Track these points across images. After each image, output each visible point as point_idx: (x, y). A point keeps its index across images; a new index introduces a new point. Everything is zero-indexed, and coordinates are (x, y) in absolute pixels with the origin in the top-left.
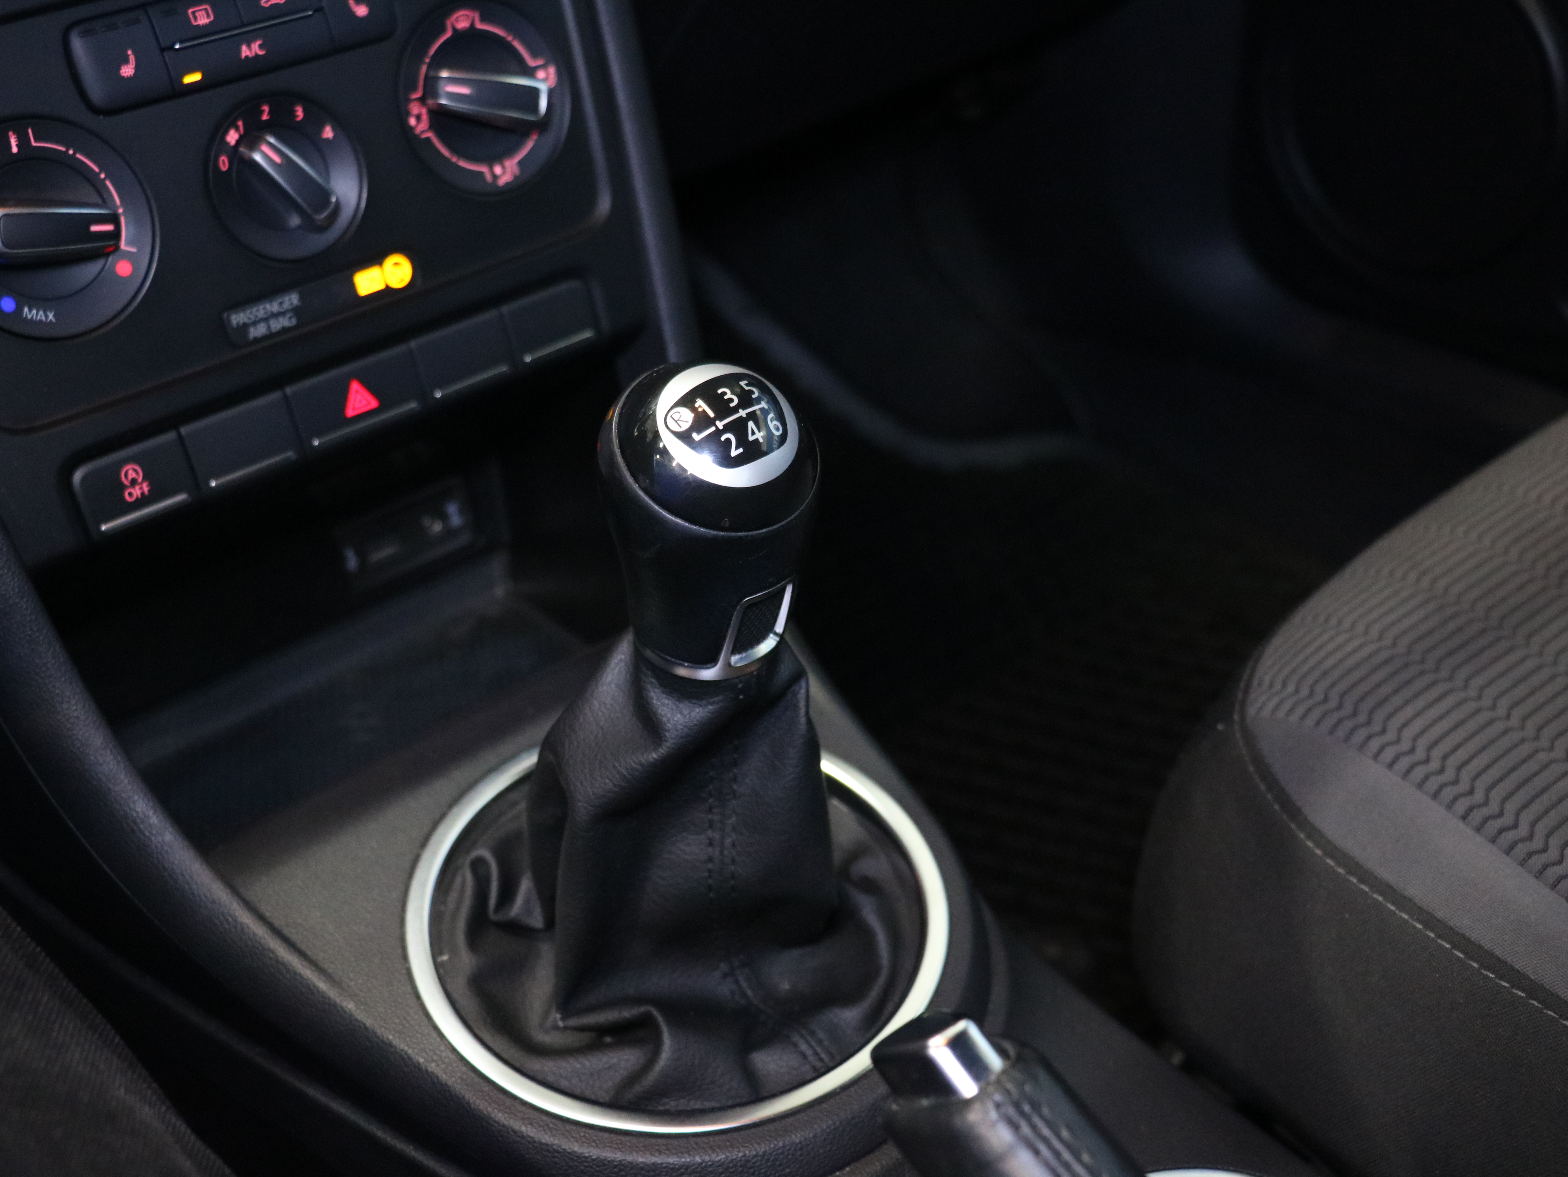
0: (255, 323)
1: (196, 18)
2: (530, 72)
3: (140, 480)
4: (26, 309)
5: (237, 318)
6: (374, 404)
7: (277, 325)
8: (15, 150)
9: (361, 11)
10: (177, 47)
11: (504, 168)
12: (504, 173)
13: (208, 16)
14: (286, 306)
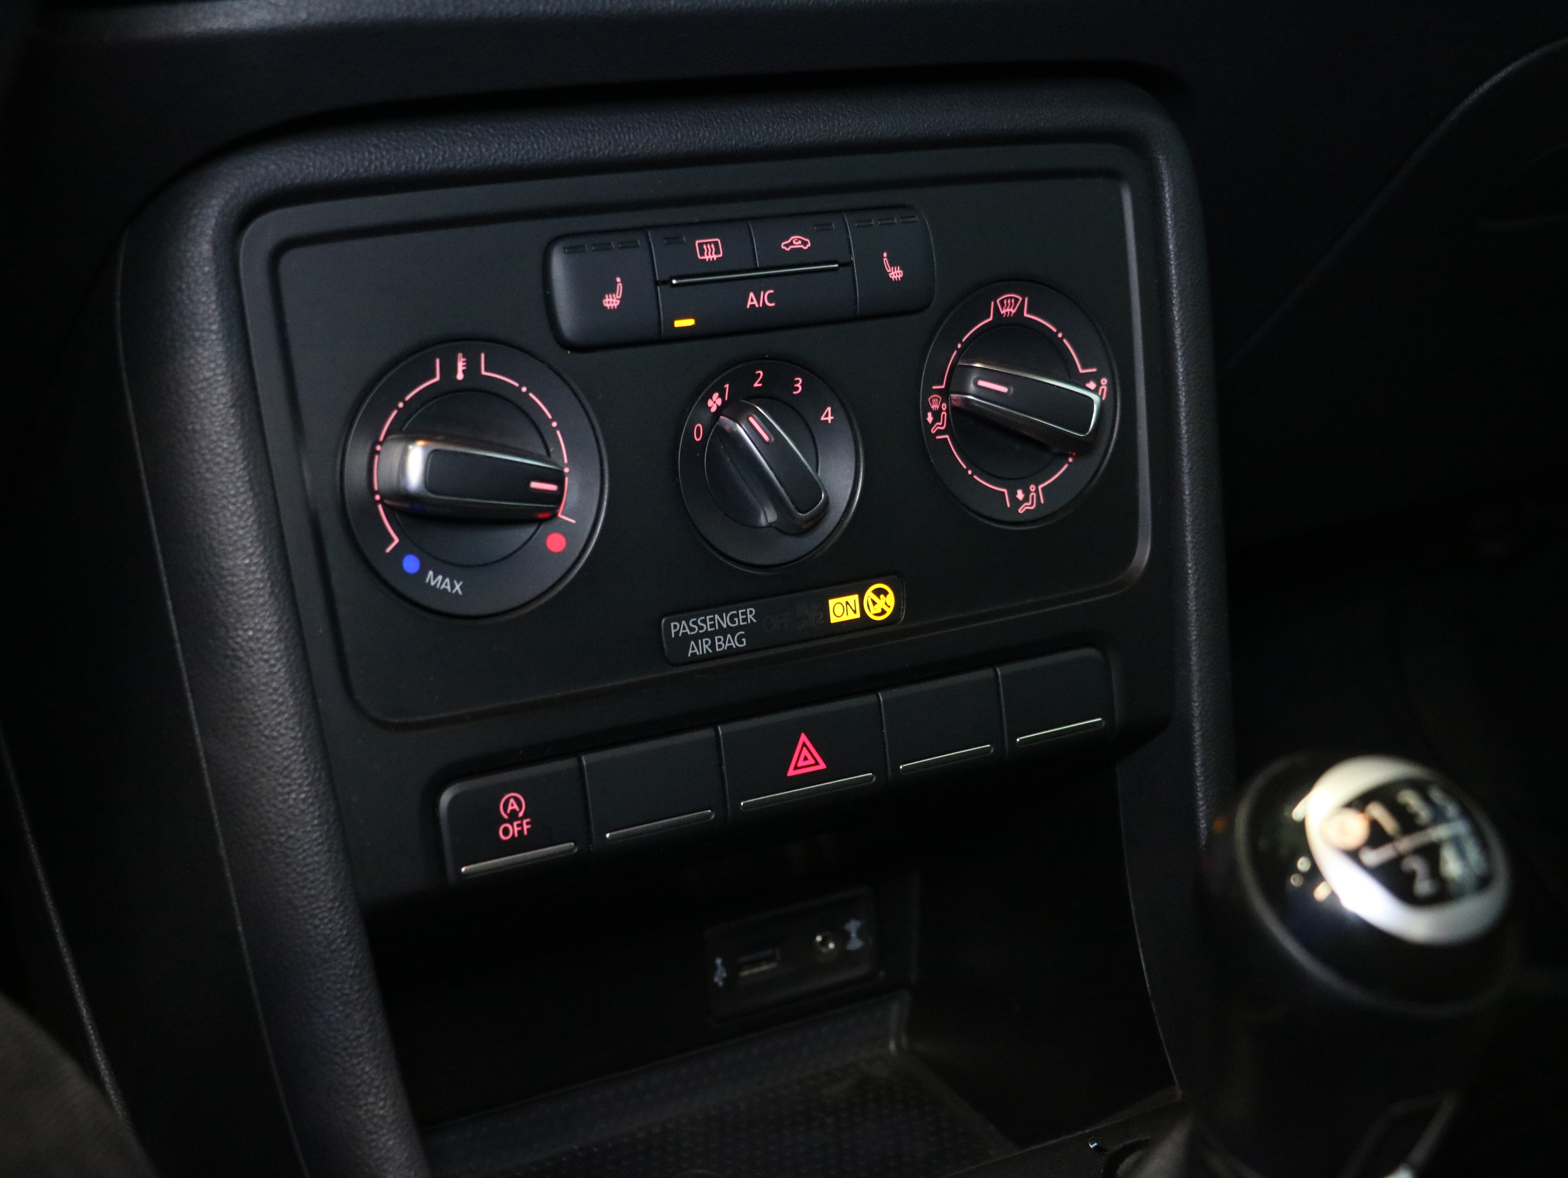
0: (697, 637)
1: (702, 254)
2: (1081, 381)
3: (521, 814)
4: (431, 573)
5: (679, 628)
6: (822, 766)
7: (722, 644)
8: (460, 376)
9: (896, 274)
10: (674, 282)
11: (1027, 492)
12: (1026, 499)
13: (717, 252)
14: (739, 621)
